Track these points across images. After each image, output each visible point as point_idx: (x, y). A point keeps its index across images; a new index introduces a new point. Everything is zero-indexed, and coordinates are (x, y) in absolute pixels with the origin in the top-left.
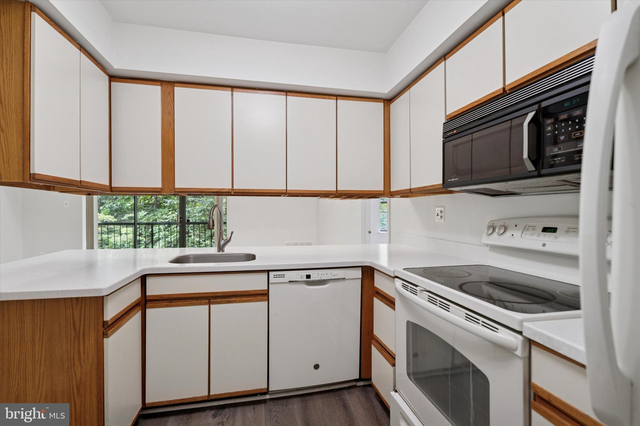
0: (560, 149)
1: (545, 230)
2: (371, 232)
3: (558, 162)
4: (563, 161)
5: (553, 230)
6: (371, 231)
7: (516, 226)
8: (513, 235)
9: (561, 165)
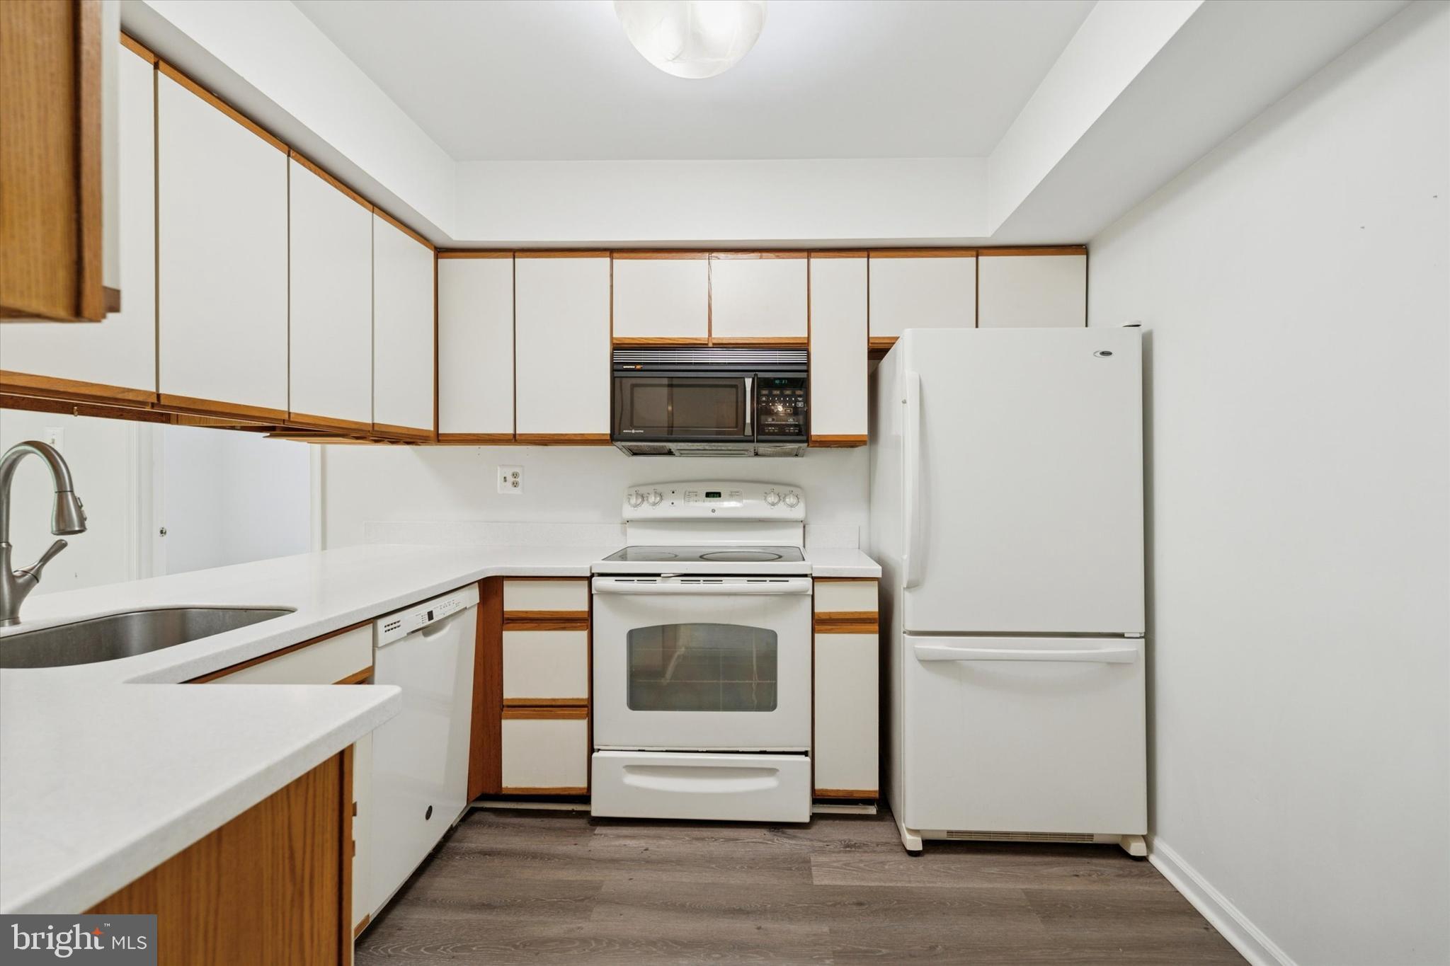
0: (773, 420)
1: (708, 495)
2: (165, 533)
3: (771, 431)
4: (776, 431)
5: (718, 495)
6: (166, 528)
7: (673, 492)
8: (673, 503)
9: (773, 434)
